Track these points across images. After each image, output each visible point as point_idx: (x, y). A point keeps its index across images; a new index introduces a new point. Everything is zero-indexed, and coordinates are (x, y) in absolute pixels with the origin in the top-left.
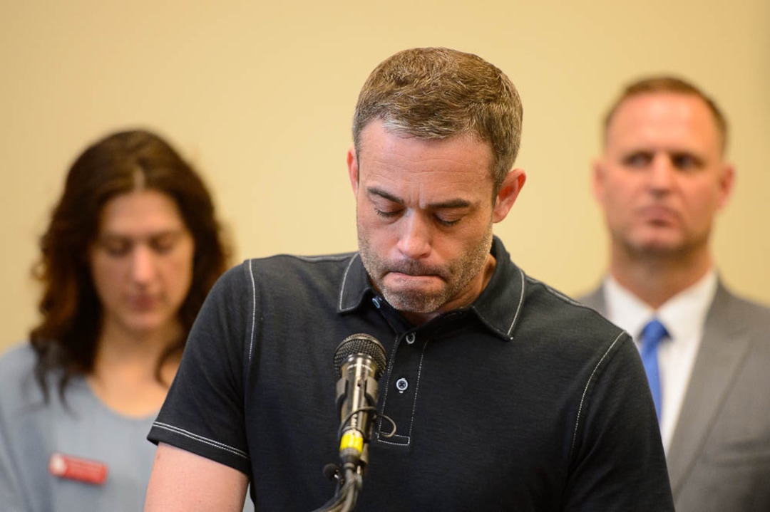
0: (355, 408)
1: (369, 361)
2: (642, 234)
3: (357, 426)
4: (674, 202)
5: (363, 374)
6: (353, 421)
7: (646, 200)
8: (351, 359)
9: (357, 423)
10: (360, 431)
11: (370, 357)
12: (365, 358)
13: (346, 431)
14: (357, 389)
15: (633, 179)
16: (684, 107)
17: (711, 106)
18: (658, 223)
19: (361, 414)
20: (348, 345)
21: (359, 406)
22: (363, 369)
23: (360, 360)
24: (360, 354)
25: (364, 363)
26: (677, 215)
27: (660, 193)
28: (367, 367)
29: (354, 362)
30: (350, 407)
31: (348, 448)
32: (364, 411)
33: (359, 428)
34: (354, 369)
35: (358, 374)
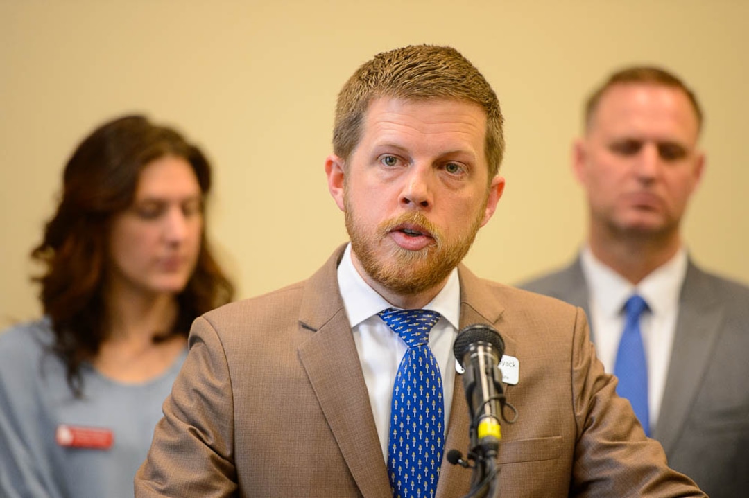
0: (486, 397)
1: (489, 349)
2: (629, 216)
3: (491, 413)
4: (660, 190)
5: (486, 362)
6: (487, 408)
7: (633, 187)
8: (472, 348)
9: (491, 411)
10: (496, 417)
11: (490, 344)
12: (485, 346)
13: (483, 418)
15: (621, 166)
16: (667, 98)
17: (691, 96)
18: (644, 208)
19: (493, 402)
20: (468, 336)
21: (490, 395)
22: (486, 357)
23: (480, 349)
24: (480, 342)
25: (485, 350)
26: (661, 202)
27: (648, 182)
28: (490, 355)
29: (476, 351)
30: (481, 395)
31: (488, 436)
32: (495, 399)
33: (494, 415)
34: (477, 358)
35: (482, 362)
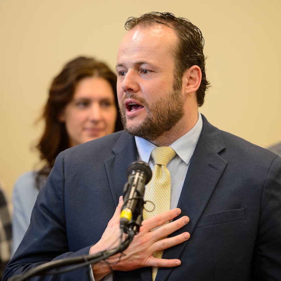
0: (131, 197)
1: (142, 175)
3: (129, 206)
5: (138, 181)
6: (128, 204)
8: (133, 173)
9: (130, 205)
10: (131, 210)
11: (143, 172)
12: (140, 173)
13: (123, 209)
14: (133, 189)
19: (133, 200)
20: (133, 166)
21: (133, 196)
22: (139, 179)
23: (138, 174)
24: (138, 170)
25: (140, 175)
28: (141, 178)
29: (135, 174)
32: (135, 199)
33: (131, 207)
34: (134, 178)
35: (136, 180)
